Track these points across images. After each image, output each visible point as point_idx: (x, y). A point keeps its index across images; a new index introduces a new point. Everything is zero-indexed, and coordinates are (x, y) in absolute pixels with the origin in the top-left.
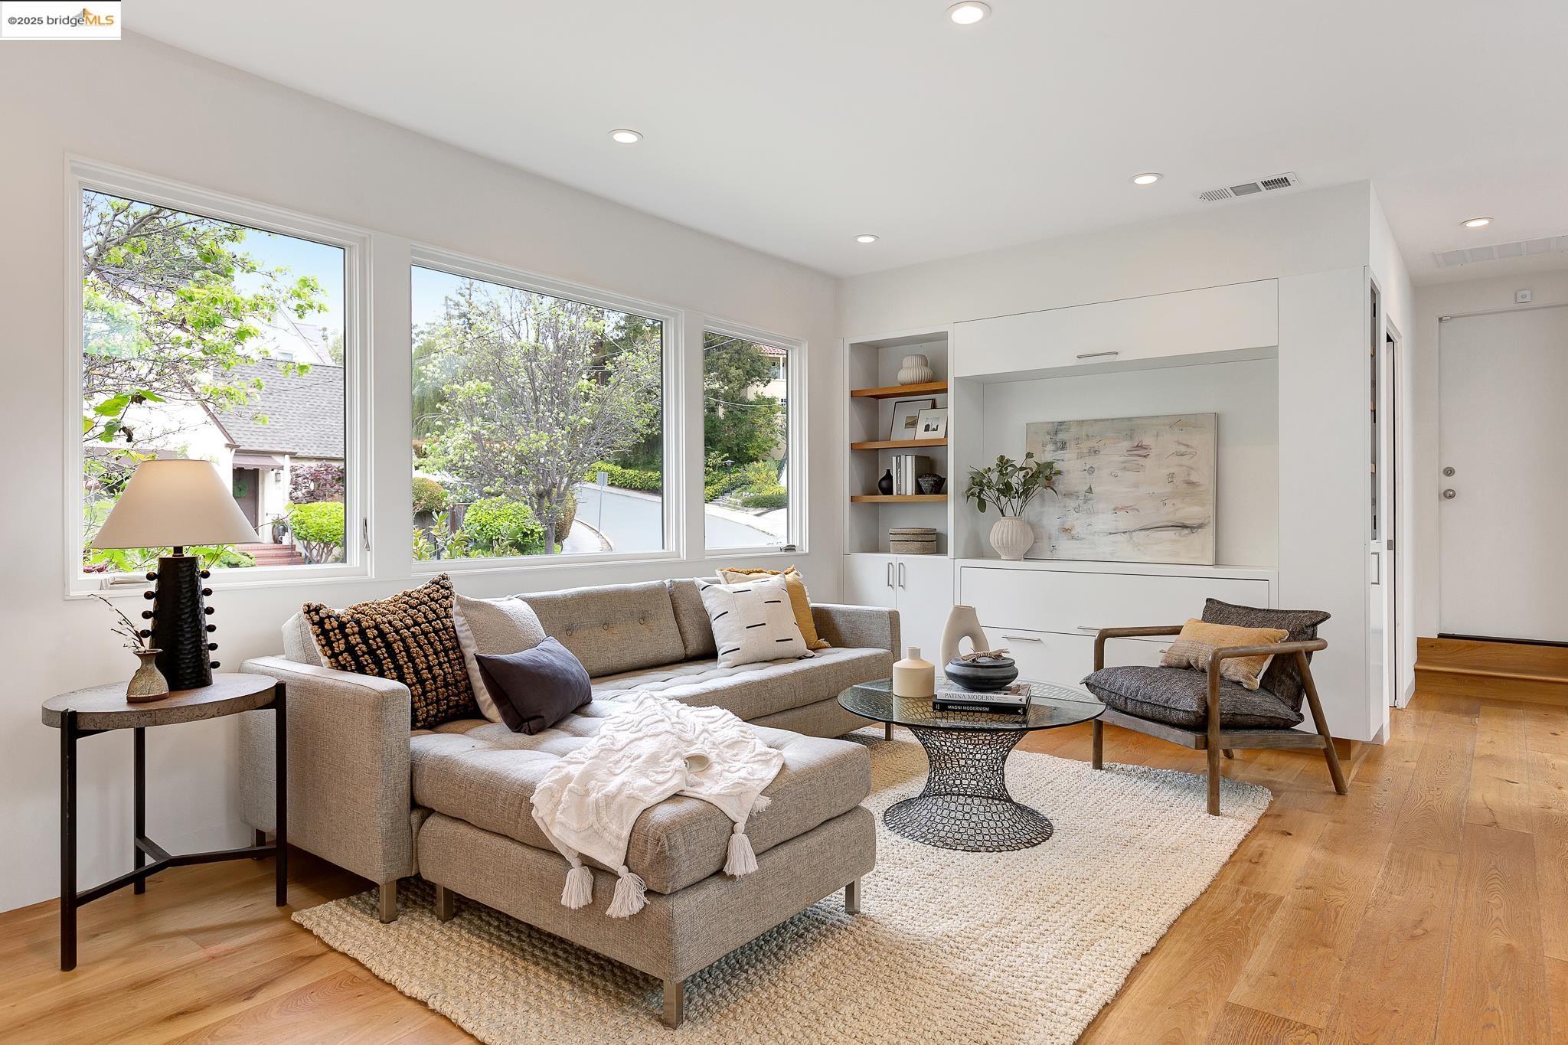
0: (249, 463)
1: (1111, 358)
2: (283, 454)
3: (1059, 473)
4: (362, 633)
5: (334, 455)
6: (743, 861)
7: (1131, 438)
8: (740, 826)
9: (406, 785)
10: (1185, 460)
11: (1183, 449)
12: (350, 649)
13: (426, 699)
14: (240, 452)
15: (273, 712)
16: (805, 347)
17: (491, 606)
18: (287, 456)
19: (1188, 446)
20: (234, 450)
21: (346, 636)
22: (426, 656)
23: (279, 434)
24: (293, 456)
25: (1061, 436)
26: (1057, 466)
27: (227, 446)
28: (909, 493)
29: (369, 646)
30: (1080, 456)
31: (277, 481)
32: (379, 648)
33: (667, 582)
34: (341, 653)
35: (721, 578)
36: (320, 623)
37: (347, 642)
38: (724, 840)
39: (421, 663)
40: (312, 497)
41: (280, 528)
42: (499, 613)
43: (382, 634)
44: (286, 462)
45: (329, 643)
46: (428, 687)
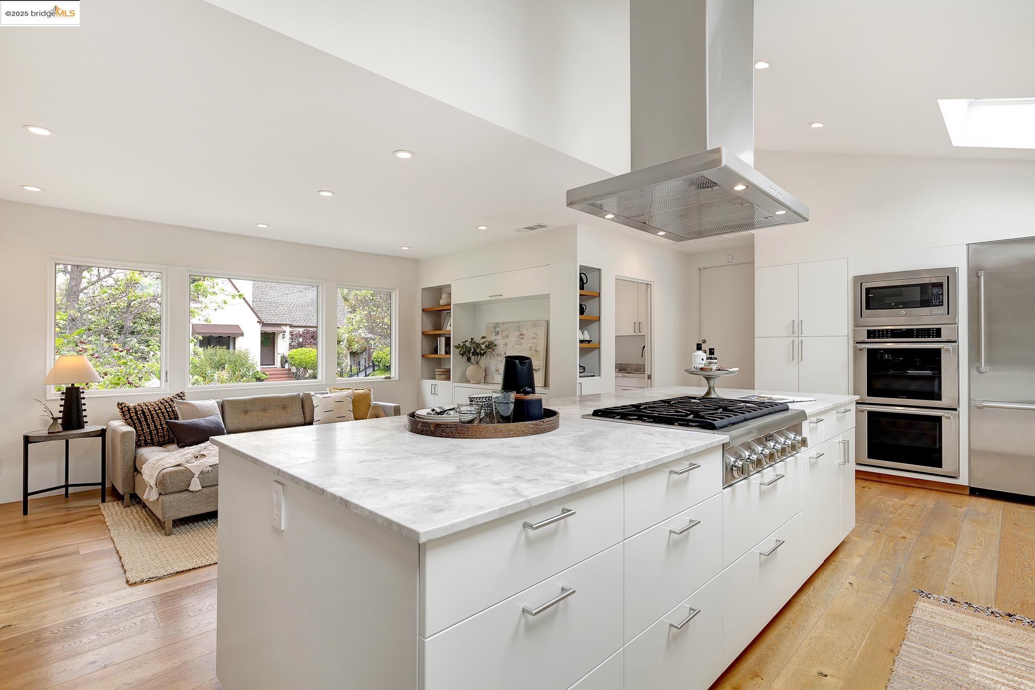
0: (269, 330)
1: (499, 297)
2: (286, 325)
3: (495, 345)
4: (136, 412)
5: (312, 325)
6: (195, 485)
7: (519, 331)
8: (196, 476)
9: (132, 463)
10: (535, 341)
11: (535, 336)
12: (131, 417)
13: (158, 435)
14: (264, 324)
15: (100, 438)
16: (398, 291)
17: (189, 403)
18: (288, 326)
19: (536, 334)
20: (261, 324)
21: (130, 413)
22: (160, 421)
23: (285, 315)
24: (291, 326)
25: (497, 329)
26: (496, 342)
27: (258, 322)
28: (443, 354)
29: (138, 417)
30: (503, 338)
31: (283, 338)
32: (142, 417)
33: (301, 394)
34: (128, 419)
35: (328, 391)
36: (122, 409)
37: (130, 416)
38: (189, 479)
39: (158, 423)
40: (300, 345)
41: (284, 360)
42: (192, 406)
43: (144, 413)
44: (288, 329)
45: (124, 416)
46: (159, 431)
